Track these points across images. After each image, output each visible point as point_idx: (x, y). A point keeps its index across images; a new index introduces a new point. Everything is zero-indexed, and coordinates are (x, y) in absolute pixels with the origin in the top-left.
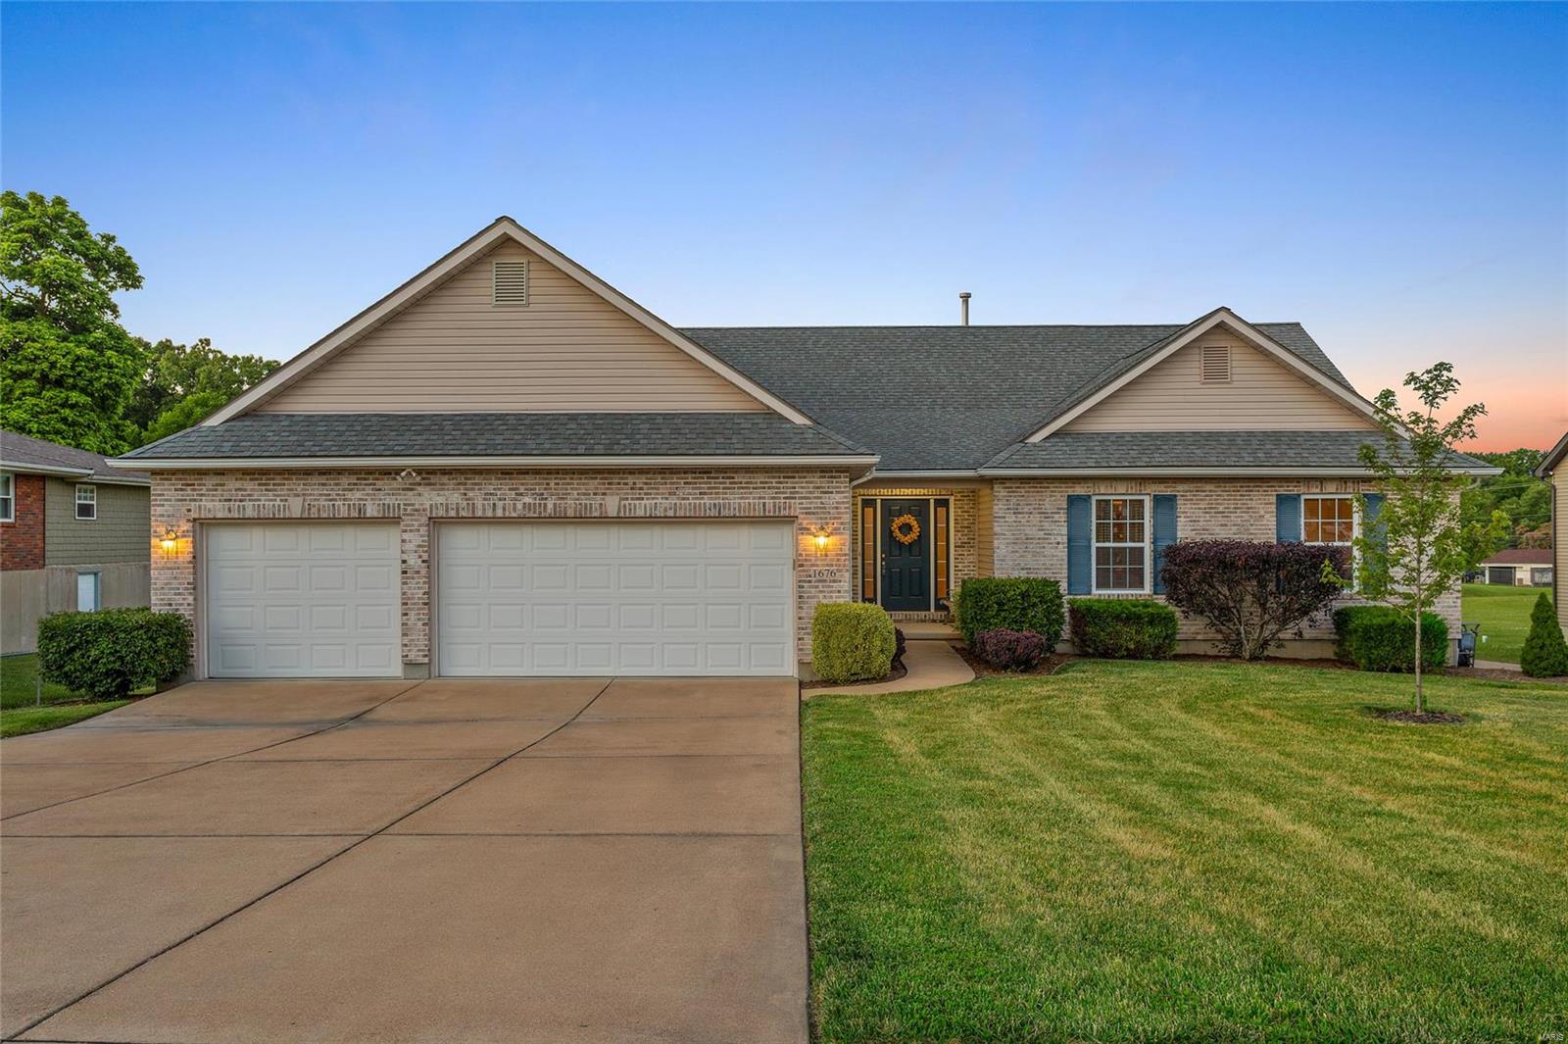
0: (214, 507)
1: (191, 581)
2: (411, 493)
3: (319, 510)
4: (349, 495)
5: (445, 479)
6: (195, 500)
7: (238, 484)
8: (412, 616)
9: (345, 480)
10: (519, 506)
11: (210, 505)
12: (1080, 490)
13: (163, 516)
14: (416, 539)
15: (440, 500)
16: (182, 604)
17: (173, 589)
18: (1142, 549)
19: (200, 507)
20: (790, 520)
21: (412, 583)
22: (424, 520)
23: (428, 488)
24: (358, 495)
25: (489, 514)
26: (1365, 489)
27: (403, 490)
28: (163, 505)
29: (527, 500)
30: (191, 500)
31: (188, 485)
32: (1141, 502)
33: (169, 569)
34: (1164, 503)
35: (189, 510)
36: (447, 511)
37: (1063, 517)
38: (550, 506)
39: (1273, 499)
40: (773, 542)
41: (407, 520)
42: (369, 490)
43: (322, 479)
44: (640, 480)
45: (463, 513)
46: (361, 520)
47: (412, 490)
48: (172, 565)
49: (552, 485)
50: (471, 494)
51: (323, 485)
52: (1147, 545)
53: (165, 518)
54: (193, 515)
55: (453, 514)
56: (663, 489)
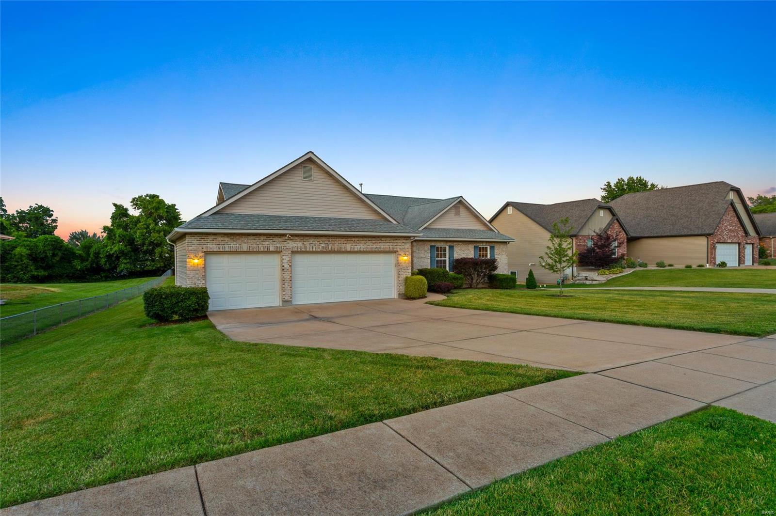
0: (213, 247)
1: (204, 275)
2: (285, 243)
3: (253, 248)
4: (264, 243)
5: (297, 238)
6: (205, 244)
7: (222, 239)
8: (286, 285)
9: (262, 238)
10: (321, 247)
11: (211, 246)
12: (433, 244)
13: (192, 250)
14: (286, 259)
15: (295, 245)
16: (200, 284)
17: (196, 278)
18: (446, 260)
19: (207, 247)
20: (396, 252)
21: (286, 274)
22: (290, 252)
23: (291, 241)
24: (267, 243)
25: (311, 250)
26: (491, 245)
27: (283, 241)
28: (192, 246)
29: (323, 245)
30: (203, 244)
31: (202, 239)
32: (446, 247)
33: (195, 270)
34: (451, 248)
35: (203, 248)
36: (297, 248)
37: (429, 251)
38: (330, 247)
39: (473, 247)
40: (391, 258)
41: (284, 252)
42: (271, 241)
43: (254, 237)
44: (356, 240)
45: (303, 250)
46: (268, 252)
47: (286, 241)
48: (196, 269)
49: (330, 240)
50: (305, 243)
51: (255, 239)
52: (447, 259)
53: (193, 251)
54: (204, 250)
55: (299, 250)
56: (363, 242)
